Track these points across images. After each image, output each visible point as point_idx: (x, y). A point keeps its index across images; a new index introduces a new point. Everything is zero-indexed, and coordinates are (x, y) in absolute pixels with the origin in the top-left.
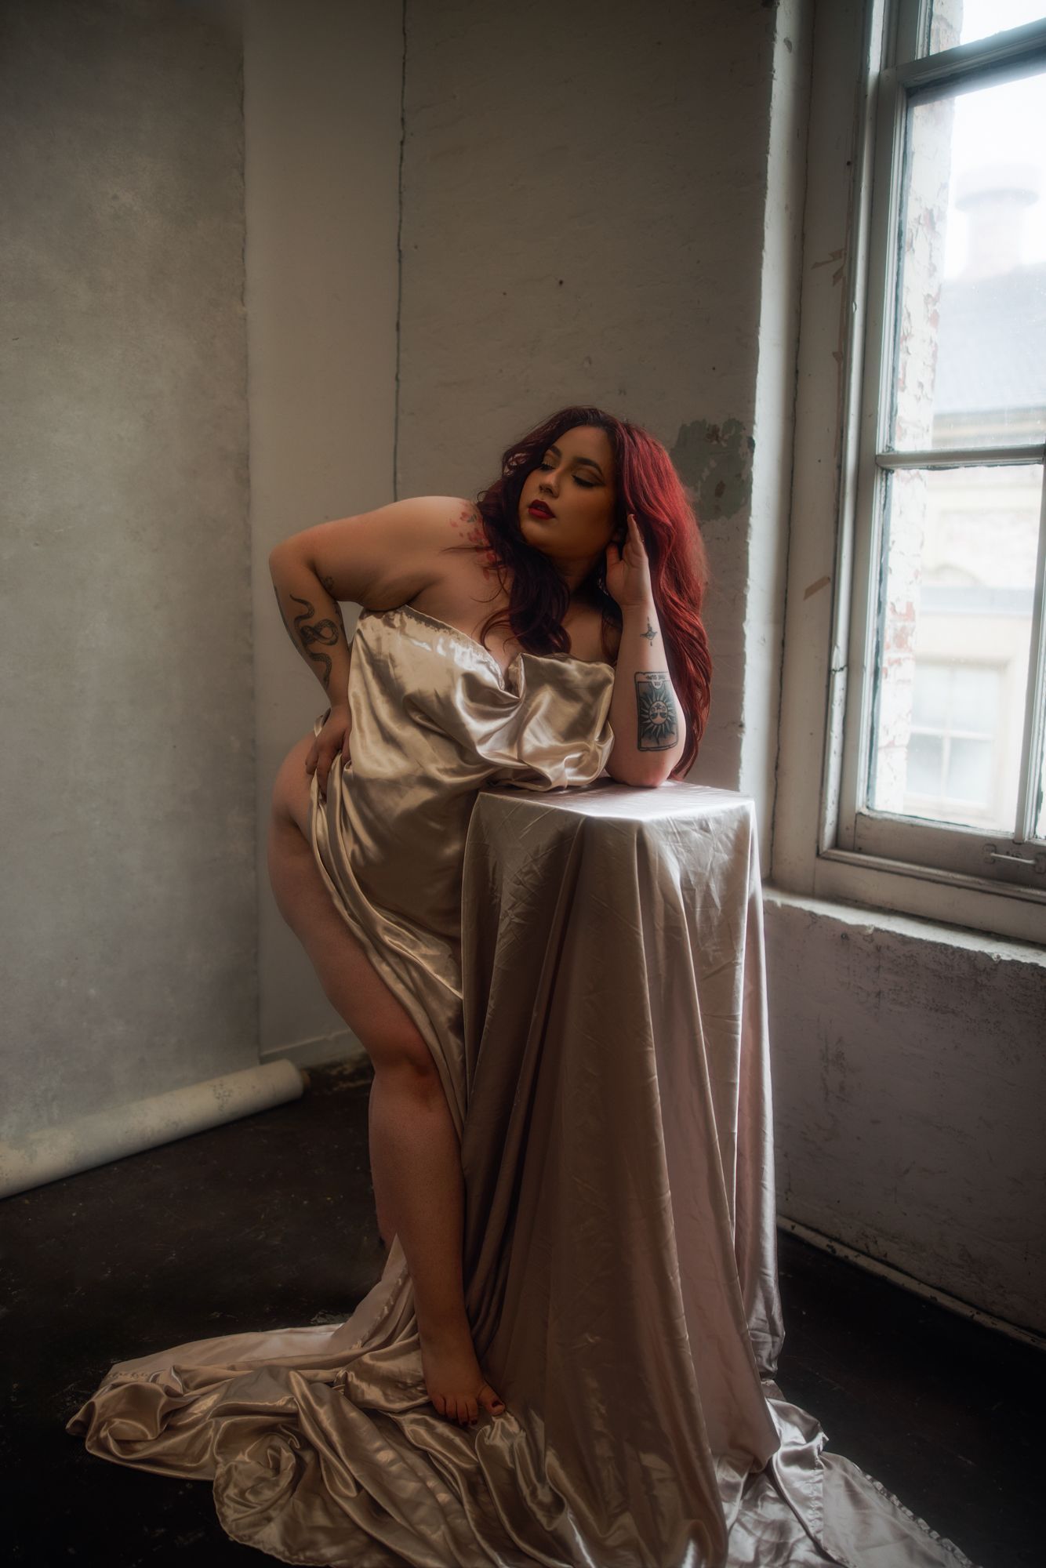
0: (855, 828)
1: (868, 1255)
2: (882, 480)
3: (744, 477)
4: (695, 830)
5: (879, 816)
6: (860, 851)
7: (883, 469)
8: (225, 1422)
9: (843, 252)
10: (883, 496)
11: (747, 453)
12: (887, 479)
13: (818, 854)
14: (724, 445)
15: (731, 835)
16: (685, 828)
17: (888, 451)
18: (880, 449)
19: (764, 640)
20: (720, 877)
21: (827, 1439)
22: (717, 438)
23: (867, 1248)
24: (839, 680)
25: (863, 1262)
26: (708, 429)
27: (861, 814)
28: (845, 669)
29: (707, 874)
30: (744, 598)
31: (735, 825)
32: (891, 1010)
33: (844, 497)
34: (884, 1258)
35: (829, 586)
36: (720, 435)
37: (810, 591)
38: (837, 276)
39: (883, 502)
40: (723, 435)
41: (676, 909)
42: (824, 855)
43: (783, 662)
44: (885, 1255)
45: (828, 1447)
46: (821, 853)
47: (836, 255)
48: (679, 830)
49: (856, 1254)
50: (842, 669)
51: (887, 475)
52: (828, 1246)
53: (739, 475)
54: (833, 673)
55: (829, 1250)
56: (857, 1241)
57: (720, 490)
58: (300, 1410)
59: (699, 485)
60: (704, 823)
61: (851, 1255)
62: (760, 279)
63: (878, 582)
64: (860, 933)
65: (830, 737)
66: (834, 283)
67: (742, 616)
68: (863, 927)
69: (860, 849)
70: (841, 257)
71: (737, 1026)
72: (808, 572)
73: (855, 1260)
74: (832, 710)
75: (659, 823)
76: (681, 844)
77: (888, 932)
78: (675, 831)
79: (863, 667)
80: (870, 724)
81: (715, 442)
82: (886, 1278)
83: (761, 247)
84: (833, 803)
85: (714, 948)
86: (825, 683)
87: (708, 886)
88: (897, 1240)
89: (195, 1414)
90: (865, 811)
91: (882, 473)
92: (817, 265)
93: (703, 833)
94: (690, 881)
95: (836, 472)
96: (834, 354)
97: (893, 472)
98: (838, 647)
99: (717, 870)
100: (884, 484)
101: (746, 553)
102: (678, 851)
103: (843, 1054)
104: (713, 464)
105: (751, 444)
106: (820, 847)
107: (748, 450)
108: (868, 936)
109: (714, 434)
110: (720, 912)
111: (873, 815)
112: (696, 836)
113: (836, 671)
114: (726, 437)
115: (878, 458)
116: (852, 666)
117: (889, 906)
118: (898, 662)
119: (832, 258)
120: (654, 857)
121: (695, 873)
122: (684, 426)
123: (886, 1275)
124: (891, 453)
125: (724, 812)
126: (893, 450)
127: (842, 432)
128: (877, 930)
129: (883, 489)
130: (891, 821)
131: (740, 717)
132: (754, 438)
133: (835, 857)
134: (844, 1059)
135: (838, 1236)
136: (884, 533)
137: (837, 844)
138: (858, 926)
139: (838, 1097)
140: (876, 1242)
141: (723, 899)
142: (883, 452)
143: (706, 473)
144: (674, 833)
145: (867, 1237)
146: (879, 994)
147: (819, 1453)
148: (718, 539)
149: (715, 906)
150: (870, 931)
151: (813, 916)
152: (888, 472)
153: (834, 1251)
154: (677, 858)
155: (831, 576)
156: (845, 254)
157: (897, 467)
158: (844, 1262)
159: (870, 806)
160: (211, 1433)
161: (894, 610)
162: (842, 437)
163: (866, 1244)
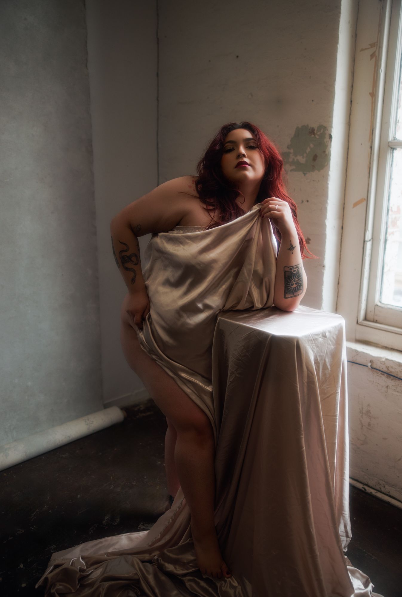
0: (374, 312)
1: (381, 492)
2: (391, 153)
3: (327, 153)
4: (320, 337)
5: (386, 307)
6: (376, 322)
7: (391, 148)
8: (107, 584)
9: (376, 44)
10: (391, 160)
11: (328, 142)
12: (393, 152)
13: (357, 323)
14: (317, 137)
15: (335, 337)
16: (316, 337)
17: (394, 140)
18: (390, 139)
19: (334, 227)
20: (330, 356)
21: (374, 586)
22: (314, 134)
23: (381, 489)
24: (369, 245)
25: (379, 495)
26: (310, 129)
27: (377, 305)
28: (371, 240)
29: (325, 355)
30: (326, 209)
31: (337, 332)
32: (393, 394)
33: (373, 161)
34: (388, 493)
35: (364, 203)
36: (315, 132)
37: (356, 205)
38: (373, 56)
39: (391, 164)
40: (317, 133)
41: (312, 374)
42: (360, 324)
43: (342, 236)
44: (389, 492)
45: (374, 590)
46: (359, 322)
47: (372, 45)
48: (314, 338)
49: (376, 491)
50: (370, 240)
51: (393, 151)
52: (363, 487)
53: (324, 152)
54: (366, 242)
55: (363, 489)
56: (376, 486)
57: (315, 158)
58: (140, 578)
59: (305, 155)
60: (324, 334)
61: (373, 492)
62: (336, 58)
63: (387, 201)
64: (379, 360)
65: (364, 271)
66: (371, 59)
67: (325, 217)
68: (381, 358)
69: (377, 321)
70: (374, 46)
71: (337, 419)
72: (355, 195)
73: (375, 494)
74: (365, 259)
75: (306, 337)
76: (314, 344)
77: (392, 361)
78: (312, 339)
79: (380, 239)
80: (382, 265)
81: (313, 136)
82: (390, 502)
83: (337, 42)
84: (365, 300)
85: (327, 387)
86: (362, 247)
87: (325, 361)
88: (394, 487)
89: (92, 579)
90: (379, 304)
91: (391, 150)
92: (362, 50)
93: (323, 338)
94: (317, 359)
95: (370, 150)
96: (370, 94)
97: (396, 149)
98: (368, 230)
99: (329, 353)
100: (391, 155)
101: (327, 188)
102: (313, 348)
103: (370, 411)
104: (312, 146)
105: (330, 137)
106: (358, 320)
107: (329, 140)
108: (382, 362)
109: (312, 131)
110: (330, 371)
111: (383, 306)
112: (321, 340)
113: (367, 241)
114: (318, 133)
115: (389, 143)
116: (375, 239)
117: (390, 347)
118: (393, 233)
119: (370, 47)
120: (303, 351)
121: (320, 356)
122: (298, 127)
123: (390, 501)
124: (396, 141)
125: (333, 327)
126: (396, 139)
127: (373, 131)
128: (387, 359)
129: (391, 158)
130: (392, 309)
131: (323, 263)
132: (332, 135)
133: (365, 325)
134: (370, 413)
135: (367, 483)
136: (390, 178)
137: (366, 319)
138: (377, 357)
139: (367, 428)
140: (385, 487)
141: (331, 365)
142: (392, 140)
143: (308, 150)
144: (312, 340)
145: (380, 484)
146: (387, 387)
147: (371, 593)
148: (314, 181)
149: (328, 369)
150: (384, 360)
151: (357, 352)
152: (393, 149)
153: (365, 490)
154: (313, 351)
155: (366, 198)
156: (377, 45)
157: (398, 147)
158: (370, 495)
159: (381, 301)
160: (101, 589)
161: (392, 210)
162: (373, 133)
163: (380, 487)
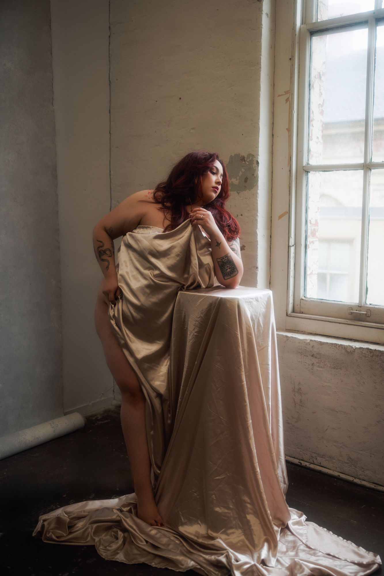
0: (300, 305)
1: (314, 464)
2: (306, 175)
3: (255, 175)
4: (254, 301)
5: (309, 300)
6: (302, 313)
7: (306, 171)
8: (95, 526)
9: (289, 91)
10: (306, 181)
11: (256, 167)
13: (287, 315)
14: (247, 163)
15: (265, 303)
16: (251, 300)
17: (308, 165)
18: (304, 164)
19: (264, 236)
20: (262, 316)
21: (306, 517)
24: (292, 250)
25: (312, 466)
26: (241, 157)
27: (302, 299)
28: (294, 245)
29: (258, 316)
30: (256, 220)
31: (266, 299)
32: (318, 370)
33: (292, 182)
34: (319, 464)
35: (287, 215)
36: (246, 159)
37: (280, 217)
38: (287, 100)
39: (306, 184)
40: (247, 160)
41: (250, 327)
42: (289, 315)
43: (271, 244)
47: (286, 93)
48: (250, 301)
49: (309, 464)
50: (293, 245)
51: (307, 173)
52: (299, 462)
53: (253, 175)
54: (290, 247)
55: (299, 464)
56: (309, 459)
57: (246, 180)
58: (122, 519)
59: (238, 178)
60: (257, 298)
61: (307, 464)
62: (259, 102)
63: (305, 213)
64: (305, 342)
65: (290, 271)
66: (286, 103)
67: (256, 227)
68: (306, 340)
69: (302, 312)
70: (288, 93)
72: (279, 209)
73: (309, 466)
74: (290, 261)
75: (244, 299)
76: (250, 306)
77: (315, 341)
78: (248, 301)
79: (301, 244)
80: (304, 266)
81: (244, 162)
83: (259, 90)
84: (292, 296)
85: (261, 341)
86: (287, 251)
87: (259, 320)
88: (324, 457)
90: (304, 298)
91: (305, 173)
92: (279, 96)
93: (257, 302)
94: (253, 318)
95: (289, 173)
96: (287, 129)
97: (310, 172)
98: (291, 237)
99: (261, 314)
100: (306, 177)
101: (257, 203)
102: (249, 308)
103: (300, 388)
104: (243, 170)
105: (258, 163)
106: (288, 313)
107: (257, 165)
108: (308, 343)
109: (243, 159)
110: (263, 328)
111: (307, 299)
112: (255, 303)
113: (291, 246)
114: (248, 160)
115: (304, 167)
116: (297, 244)
117: (314, 333)
118: (313, 242)
119: (284, 93)
121: (255, 315)
122: (231, 156)
123: (321, 470)
125: (263, 295)
127: (291, 158)
128: (311, 340)
129: (306, 179)
130: (313, 301)
131: (257, 265)
132: (259, 161)
133: (294, 316)
134: (301, 390)
135: (302, 458)
136: (307, 195)
137: (293, 311)
138: (304, 340)
139: (299, 405)
140: (316, 459)
142: (306, 165)
143: (241, 174)
144: (248, 302)
145: (313, 457)
146: (313, 364)
147: (304, 521)
148: (246, 198)
149: (261, 326)
150: (308, 341)
151: (287, 337)
153: (301, 464)
154: (249, 310)
155: (288, 211)
158: (305, 467)
159: (305, 296)
160: (90, 530)
161: (311, 223)
162: (291, 160)
163: (313, 460)
